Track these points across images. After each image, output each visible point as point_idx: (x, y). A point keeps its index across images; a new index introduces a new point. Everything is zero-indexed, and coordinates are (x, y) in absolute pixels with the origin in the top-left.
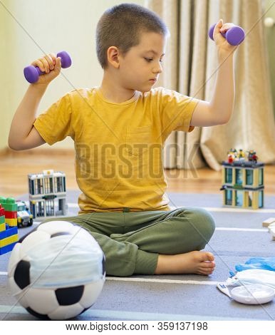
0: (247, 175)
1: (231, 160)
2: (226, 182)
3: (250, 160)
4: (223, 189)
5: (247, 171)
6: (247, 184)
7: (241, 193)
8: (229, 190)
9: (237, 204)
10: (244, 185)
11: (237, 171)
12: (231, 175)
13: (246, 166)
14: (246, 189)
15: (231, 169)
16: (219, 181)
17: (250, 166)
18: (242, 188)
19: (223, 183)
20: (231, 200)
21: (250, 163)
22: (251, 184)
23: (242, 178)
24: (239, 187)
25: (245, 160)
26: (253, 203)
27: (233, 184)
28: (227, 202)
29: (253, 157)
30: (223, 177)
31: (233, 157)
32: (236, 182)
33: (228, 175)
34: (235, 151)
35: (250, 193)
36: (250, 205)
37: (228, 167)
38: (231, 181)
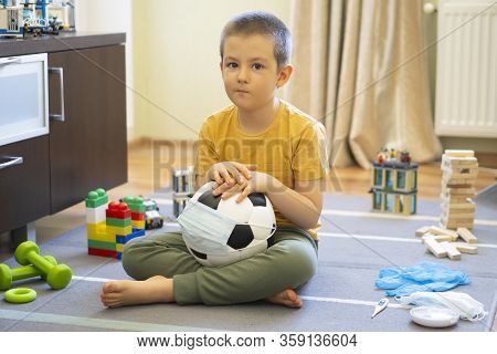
0: (399, 177)
1: (381, 161)
2: (375, 183)
3: (403, 161)
4: (371, 192)
5: (398, 173)
6: (398, 186)
7: (391, 197)
8: (378, 193)
9: (386, 208)
10: (395, 188)
11: (388, 173)
12: (380, 176)
13: (397, 167)
14: (397, 192)
15: (381, 171)
16: (368, 181)
17: (402, 168)
18: (393, 192)
19: (372, 185)
20: (380, 203)
21: (403, 164)
22: (403, 187)
23: (393, 178)
24: (389, 190)
25: (397, 160)
26: (405, 208)
27: (383, 186)
28: (376, 206)
29: (406, 158)
30: (372, 176)
31: (384, 157)
32: (387, 185)
33: (377, 174)
34: (386, 150)
35: (402, 197)
36: (401, 210)
37: (378, 168)
38: (380, 183)
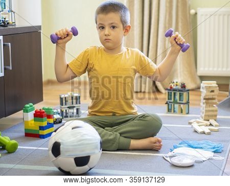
0: (180, 96)
1: (171, 88)
2: (169, 99)
3: (182, 88)
4: (167, 103)
5: (180, 93)
6: (180, 100)
7: (176, 106)
8: (170, 104)
9: (174, 111)
10: (178, 101)
11: (175, 94)
12: (171, 96)
13: (179, 91)
14: (179, 103)
15: (171, 93)
16: (165, 99)
17: (182, 91)
18: (177, 103)
19: (167, 100)
20: (171, 109)
21: (182, 89)
22: (182, 101)
23: (177, 97)
24: (175, 102)
25: (179, 87)
26: (183, 111)
27: (172, 100)
28: (169, 110)
29: (183, 86)
30: (167, 97)
31: (173, 86)
32: (174, 100)
33: (170, 95)
34: (174, 83)
35: (182, 105)
36: (182, 112)
37: (170, 91)
38: (171, 99)
